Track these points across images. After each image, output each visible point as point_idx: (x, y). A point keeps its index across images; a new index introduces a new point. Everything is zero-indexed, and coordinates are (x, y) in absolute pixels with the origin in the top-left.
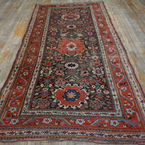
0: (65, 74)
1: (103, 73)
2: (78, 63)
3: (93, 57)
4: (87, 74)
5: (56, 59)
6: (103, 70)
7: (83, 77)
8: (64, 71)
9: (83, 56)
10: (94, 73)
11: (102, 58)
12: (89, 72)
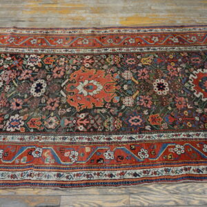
0: (23, 80)
1: (8, 130)
2: (42, 97)
3: (53, 119)
4: (14, 107)
5: (57, 69)
6: (16, 131)
7: (8, 102)
8: (28, 79)
9: (60, 104)
10: (12, 117)
11: (48, 134)
12: (19, 110)
